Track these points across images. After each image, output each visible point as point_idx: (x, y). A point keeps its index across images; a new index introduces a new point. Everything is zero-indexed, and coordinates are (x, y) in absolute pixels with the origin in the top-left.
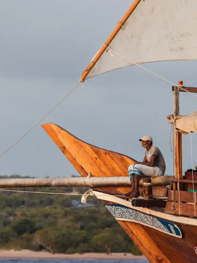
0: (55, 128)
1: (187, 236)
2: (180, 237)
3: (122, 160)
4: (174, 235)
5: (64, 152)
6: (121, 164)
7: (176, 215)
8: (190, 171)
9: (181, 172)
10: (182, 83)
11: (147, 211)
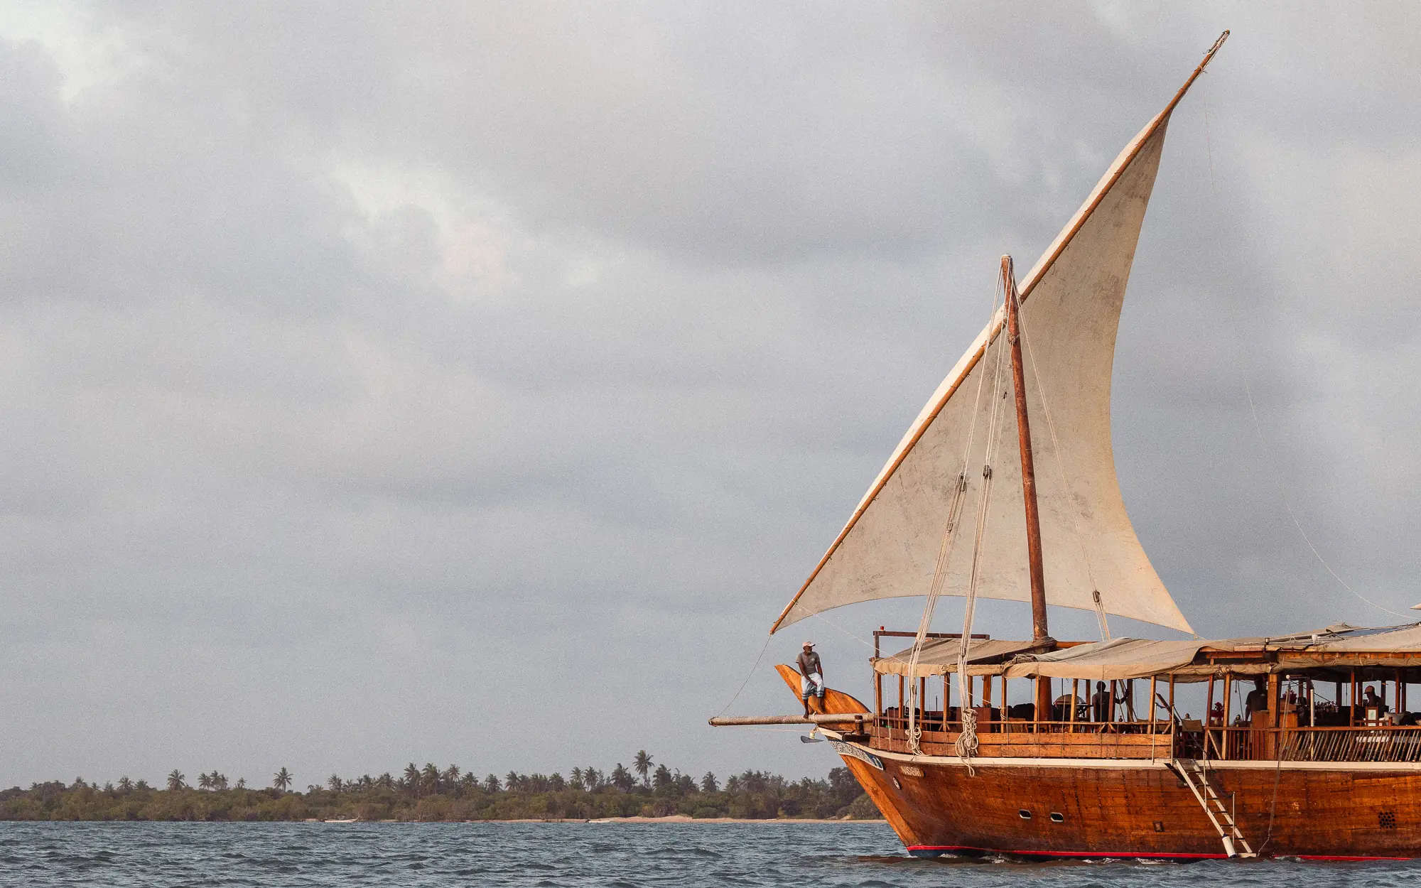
0: (787, 669)
1: (887, 769)
2: (882, 769)
3: (844, 698)
4: (878, 767)
5: (793, 691)
6: (842, 702)
7: (876, 749)
8: (891, 709)
9: (880, 710)
10: (883, 628)
11: (857, 745)
